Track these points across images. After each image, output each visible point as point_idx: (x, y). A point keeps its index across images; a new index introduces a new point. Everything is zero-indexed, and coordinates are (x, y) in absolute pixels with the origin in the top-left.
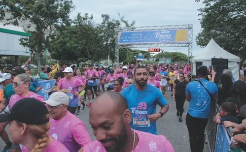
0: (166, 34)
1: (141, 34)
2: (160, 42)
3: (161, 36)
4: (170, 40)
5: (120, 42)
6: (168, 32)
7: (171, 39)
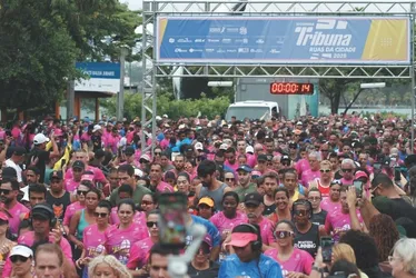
0: (335, 31)
1: (244, 30)
2: (313, 60)
3: (317, 39)
4: (350, 56)
5: (162, 56)
6: (342, 25)
7: (354, 50)
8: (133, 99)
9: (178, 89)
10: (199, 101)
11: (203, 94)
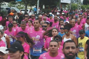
8: (73, 5)
9: (82, 3)
10: (87, 6)
11: (88, 4)
